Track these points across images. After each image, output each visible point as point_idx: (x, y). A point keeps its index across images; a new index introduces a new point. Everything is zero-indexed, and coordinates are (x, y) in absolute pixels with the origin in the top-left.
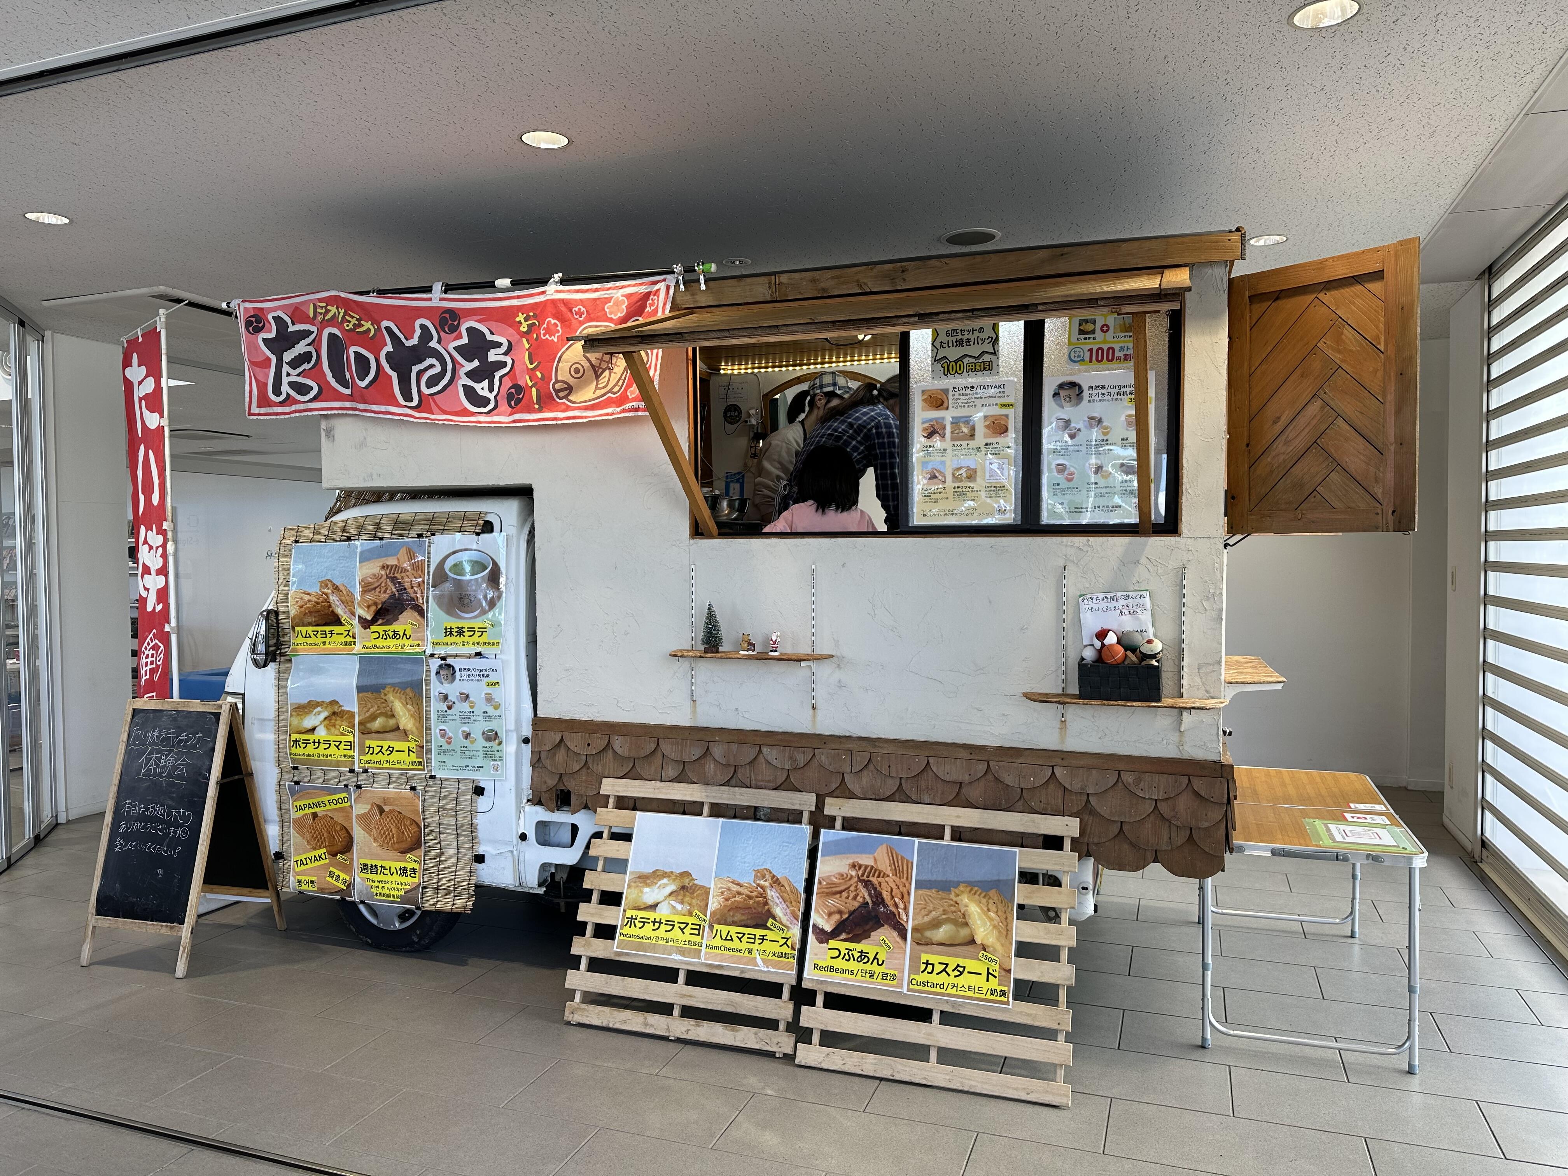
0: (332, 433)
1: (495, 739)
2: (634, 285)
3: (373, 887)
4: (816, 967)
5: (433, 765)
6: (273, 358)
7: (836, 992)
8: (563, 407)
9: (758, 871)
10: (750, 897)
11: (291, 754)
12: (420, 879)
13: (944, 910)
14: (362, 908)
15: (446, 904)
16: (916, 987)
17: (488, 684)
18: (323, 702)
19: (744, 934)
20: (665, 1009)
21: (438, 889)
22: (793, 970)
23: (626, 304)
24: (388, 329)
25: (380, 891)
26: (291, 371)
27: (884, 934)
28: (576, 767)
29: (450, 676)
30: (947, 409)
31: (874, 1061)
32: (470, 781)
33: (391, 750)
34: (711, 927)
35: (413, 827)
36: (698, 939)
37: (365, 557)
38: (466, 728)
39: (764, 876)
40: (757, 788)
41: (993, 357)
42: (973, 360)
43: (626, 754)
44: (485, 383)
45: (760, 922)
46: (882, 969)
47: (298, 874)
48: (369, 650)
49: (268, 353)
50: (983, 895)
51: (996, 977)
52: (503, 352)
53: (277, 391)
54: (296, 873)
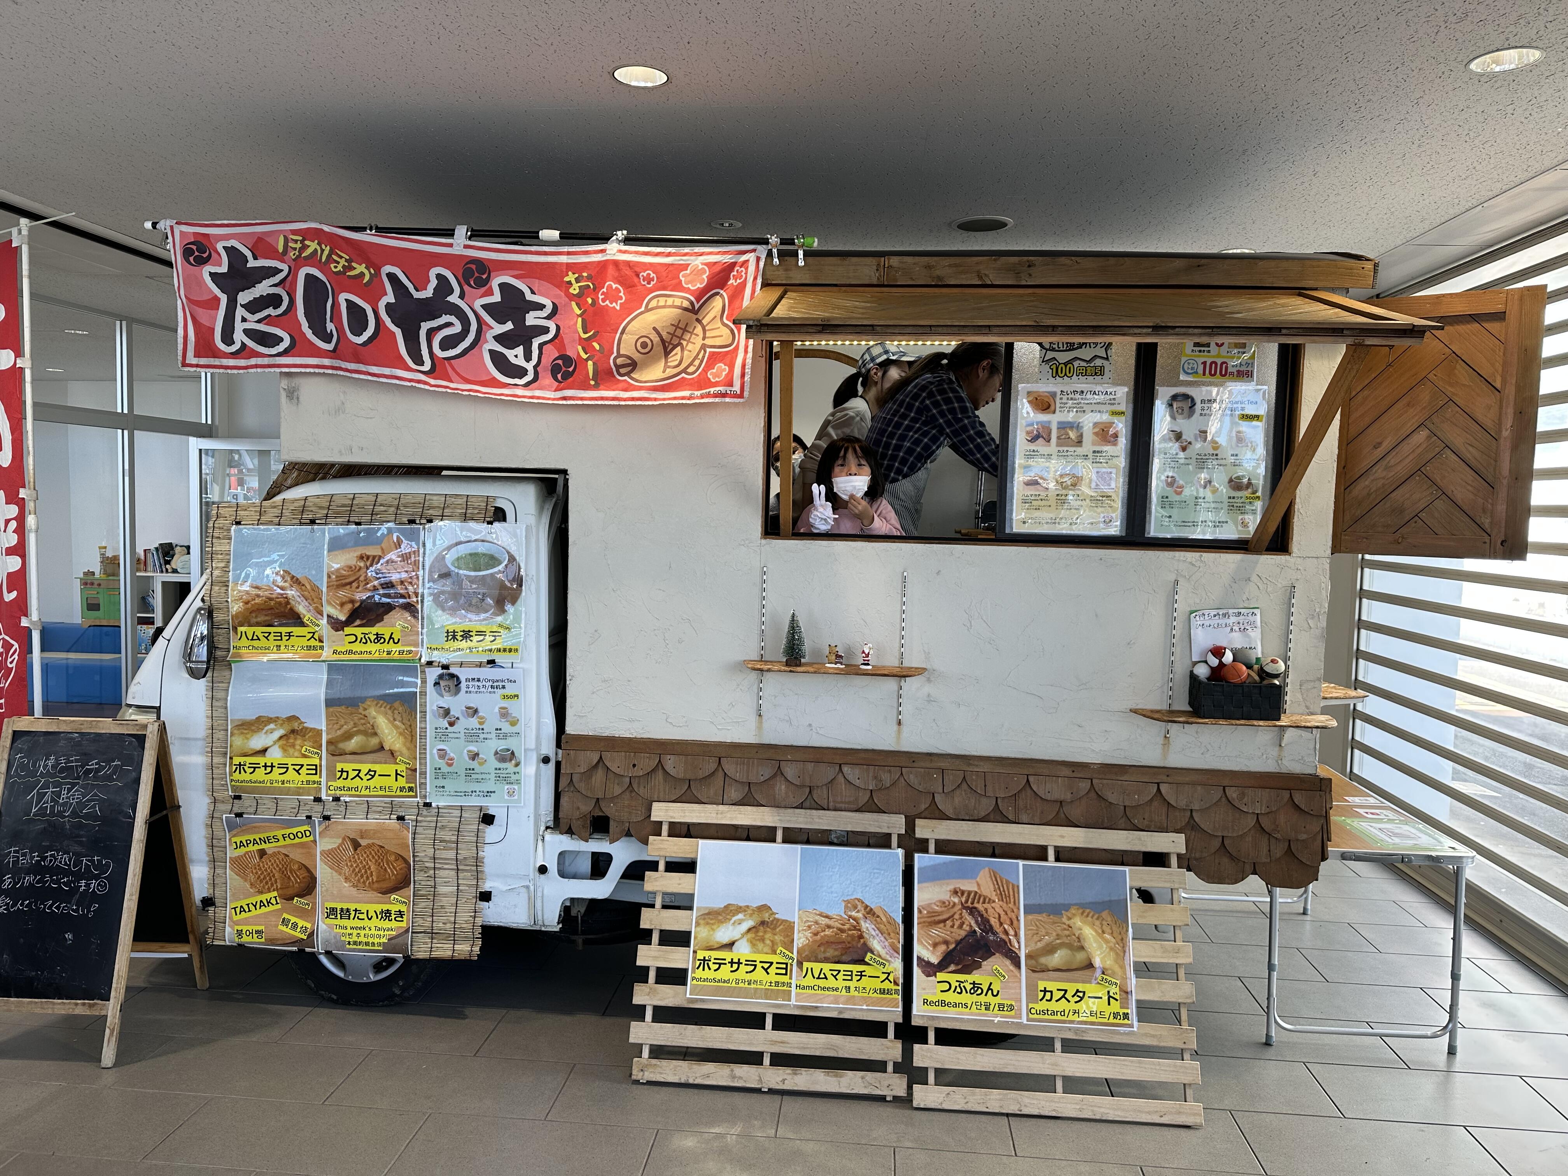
0: (296, 394)
1: (511, 760)
2: (718, 253)
3: (344, 935)
4: (925, 1002)
5: (428, 790)
6: (224, 298)
7: (950, 1027)
8: (626, 385)
9: (848, 902)
10: (842, 931)
11: (232, 780)
12: (408, 923)
13: (1057, 935)
14: (324, 960)
15: (443, 950)
16: (1036, 1016)
17: (505, 697)
18: (278, 718)
19: (839, 971)
20: (753, 1058)
21: (432, 934)
22: (898, 1007)
23: (707, 274)
24: (392, 277)
25: (355, 938)
26: (247, 315)
27: (997, 963)
28: (618, 790)
29: (452, 687)
30: (1054, 412)
31: (998, 1097)
32: (477, 809)
33: (372, 774)
34: (800, 964)
35: (399, 863)
36: (785, 979)
37: (336, 545)
38: (473, 748)
39: (855, 907)
40: (835, 810)
41: (1105, 363)
42: (1084, 364)
43: (681, 776)
44: (520, 350)
45: (856, 957)
46: (998, 1000)
47: (237, 923)
48: (342, 657)
49: (217, 291)
50: (1096, 917)
51: (1117, 1000)
52: (545, 315)
53: (228, 339)
54: (234, 922)
